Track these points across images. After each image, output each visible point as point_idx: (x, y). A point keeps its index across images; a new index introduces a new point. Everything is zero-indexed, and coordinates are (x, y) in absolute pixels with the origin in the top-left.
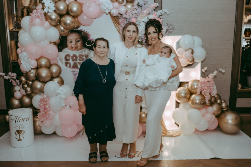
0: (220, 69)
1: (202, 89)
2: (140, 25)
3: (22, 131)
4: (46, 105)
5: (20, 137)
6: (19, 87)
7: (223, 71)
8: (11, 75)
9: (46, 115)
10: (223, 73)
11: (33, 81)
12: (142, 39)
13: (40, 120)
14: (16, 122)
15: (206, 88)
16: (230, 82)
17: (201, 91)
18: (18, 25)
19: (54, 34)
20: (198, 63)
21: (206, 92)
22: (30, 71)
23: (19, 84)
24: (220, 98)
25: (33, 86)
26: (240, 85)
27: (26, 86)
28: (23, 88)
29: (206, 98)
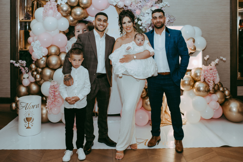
0: (221, 58)
1: (206, 77)
2: (144, 16)
3: (31, 118)
4: (55, 92)
5: (28, 125)
6: (27, 74)
7: (224, 59)
8: (21, 63)
9: (55, 102)
10: (224, 61)
11: (43, 69)
12: (145, 29)
13: (49, 108)
14: (26, 109)
15: (209, 75)
16: (230, 70)
17: (204, 79)
18: (28, 16)
19: (65, 24)
20: (199, 52)
21: (210, 79)
22: (41, 58)
23: (27, 71)
24: (222, 86)
25: (43, 73)
26: (239, 73)
27: (35, 73)
28: (32, 75)
29: (210, 86)
